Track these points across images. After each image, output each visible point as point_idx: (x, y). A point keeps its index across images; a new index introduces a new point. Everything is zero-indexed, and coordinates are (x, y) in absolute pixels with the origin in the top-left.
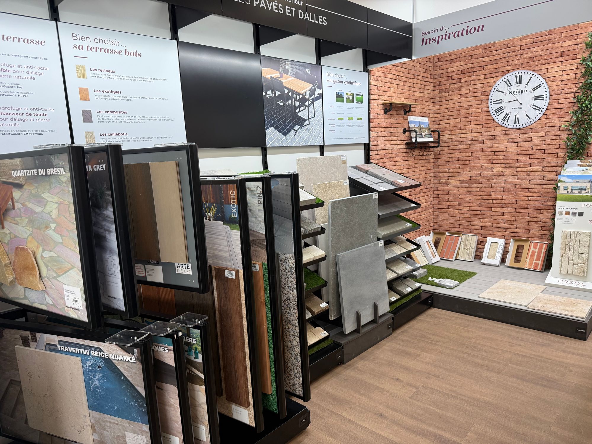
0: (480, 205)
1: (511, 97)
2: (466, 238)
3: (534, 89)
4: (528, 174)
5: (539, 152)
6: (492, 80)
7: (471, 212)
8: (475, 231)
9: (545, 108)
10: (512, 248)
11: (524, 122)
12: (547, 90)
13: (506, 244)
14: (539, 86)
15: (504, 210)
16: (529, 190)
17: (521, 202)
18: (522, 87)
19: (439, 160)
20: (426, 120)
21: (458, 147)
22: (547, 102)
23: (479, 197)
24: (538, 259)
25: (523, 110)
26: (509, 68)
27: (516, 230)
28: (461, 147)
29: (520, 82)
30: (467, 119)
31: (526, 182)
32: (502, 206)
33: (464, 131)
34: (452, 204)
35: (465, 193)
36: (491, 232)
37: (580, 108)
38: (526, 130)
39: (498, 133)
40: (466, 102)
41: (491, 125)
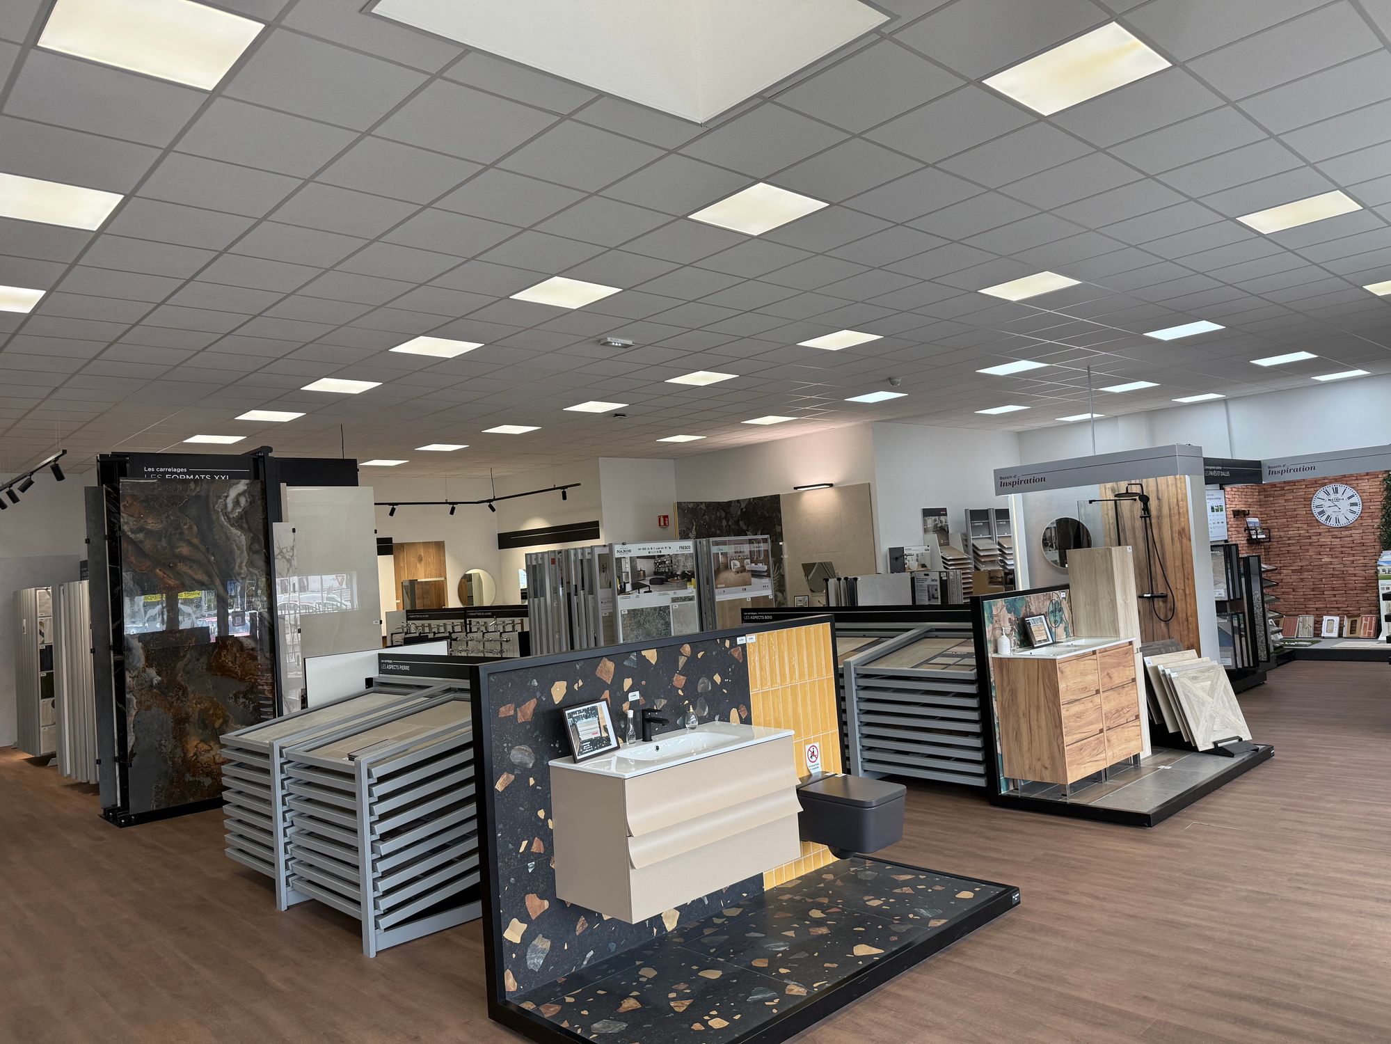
0: (1313, 590)
1: (1330, 504)
2: (1303, 619)
3: (1349, 498)
4: (1353, 562)
5: (1360, 545)
6: (1312, 489)
7: (1305, 597)
8: (1311, 613)
9: (1360, 512)
10: (1347, 623)
11: (1343, 522)
12: (1359, 499)
13: (1340, 621)
14: (1353, 496)
15: (1335, 592)
16: (1355, 575)
17: (1350, 585)
18: (1339, 496)
19: (1270, 553)
20: (1257, 520)
21: (1287, 542)
22: (1361, 507)
23: (1311, 583)
24: (1370, 629)
25: (1342, 513)
26: (1326, 481)
27: (1348, 609)
28: (1290, 542)
29: (1337, 492)
30: (1293, 519)
31: (1351, 569)
32: (1333, 589)
33: (1292, 529)
34: (1287, 590)
35: (1297, 580)
36: (1326, 612)
37: (1386, 513)
38: (1346, 528)
39: (1322, 530)
40: (1290, 505)
41: (1316, 524)
